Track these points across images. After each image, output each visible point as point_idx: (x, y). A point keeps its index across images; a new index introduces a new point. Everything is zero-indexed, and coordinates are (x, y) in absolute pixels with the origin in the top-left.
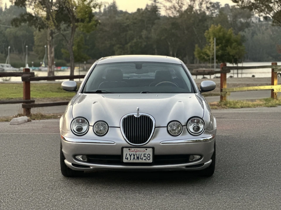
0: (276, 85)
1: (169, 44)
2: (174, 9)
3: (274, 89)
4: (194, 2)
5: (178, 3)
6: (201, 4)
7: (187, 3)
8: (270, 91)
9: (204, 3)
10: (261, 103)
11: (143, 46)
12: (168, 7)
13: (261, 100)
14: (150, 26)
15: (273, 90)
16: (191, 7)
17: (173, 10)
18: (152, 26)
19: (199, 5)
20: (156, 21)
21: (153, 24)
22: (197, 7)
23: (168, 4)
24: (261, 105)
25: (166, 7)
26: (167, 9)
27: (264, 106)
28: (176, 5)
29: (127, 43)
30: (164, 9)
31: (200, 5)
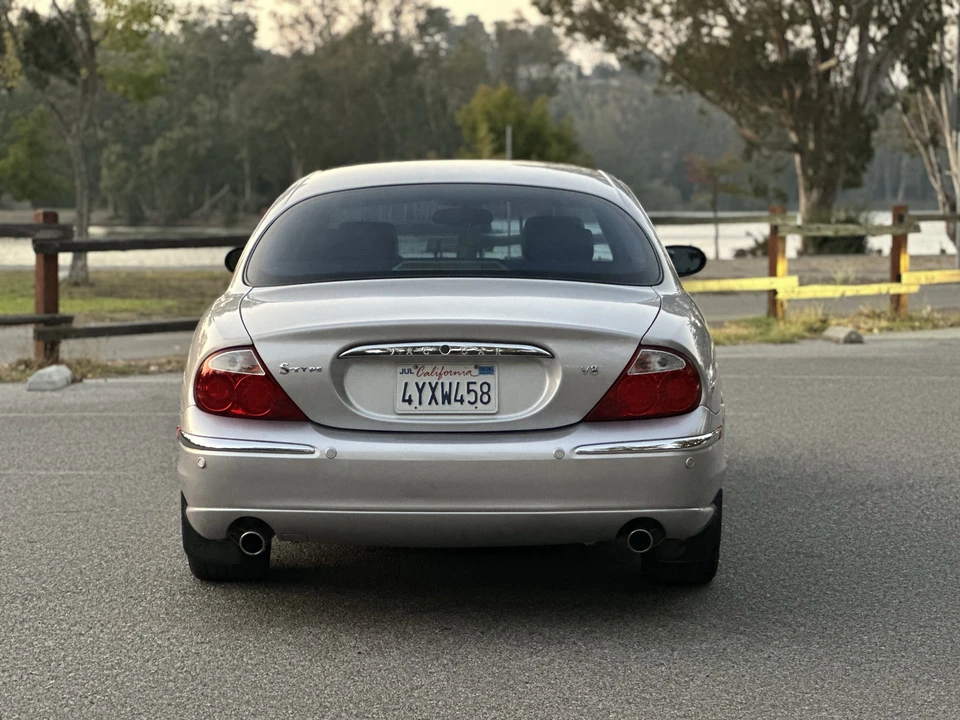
0: (783, 276)
1: (293, 145)
2: (307, 24)
3: (779, 290)
4: (374, 6)
5: (322, 7)
6: (397, 12)
7: (352, 8)
8: (765, 297)
9: (406, 8)
10: (743, 332)
11: (202, 151)
12: (288, 20)
13: (737, 323)
14: (229, 82)
15: (774, 292)
16: (366, 22)
17: (304, 29)
18: (235, 84)
19: (391, 14)
20: (246, 69)
21: (239, 76)
22: (384, 24)
23: (289, 11)
24: (746, 339)
25: (282, 18)
26: (282, 27)
27: (760, 342)
28: (317, 14)
29: (150, 141)
30: (273, 24)
31: (395, 15)
